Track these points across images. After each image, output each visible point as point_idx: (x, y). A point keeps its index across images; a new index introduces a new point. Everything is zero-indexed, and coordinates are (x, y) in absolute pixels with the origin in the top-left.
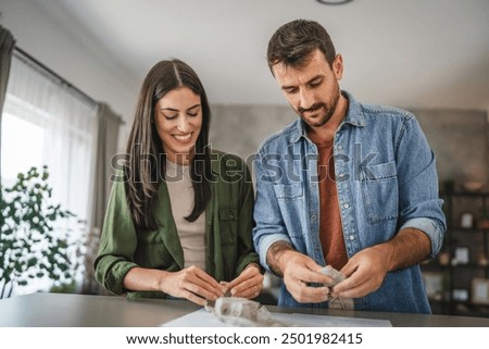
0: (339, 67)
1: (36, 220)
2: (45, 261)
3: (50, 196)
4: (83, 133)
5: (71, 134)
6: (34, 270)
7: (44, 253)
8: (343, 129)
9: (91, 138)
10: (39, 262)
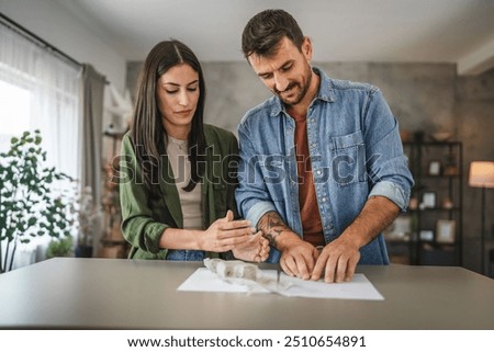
0: (308, 48)
1: (33, 182)
2: (44, 220)
3: (44, 159)
4: (70, 95)
5: (58, 96)
6: (35, 229)
7: (43, 213)
8: (315, 104)
9: (77, 99)
10: (39, 222)
